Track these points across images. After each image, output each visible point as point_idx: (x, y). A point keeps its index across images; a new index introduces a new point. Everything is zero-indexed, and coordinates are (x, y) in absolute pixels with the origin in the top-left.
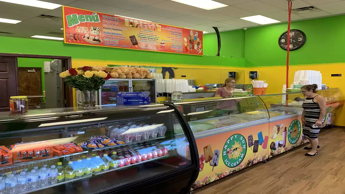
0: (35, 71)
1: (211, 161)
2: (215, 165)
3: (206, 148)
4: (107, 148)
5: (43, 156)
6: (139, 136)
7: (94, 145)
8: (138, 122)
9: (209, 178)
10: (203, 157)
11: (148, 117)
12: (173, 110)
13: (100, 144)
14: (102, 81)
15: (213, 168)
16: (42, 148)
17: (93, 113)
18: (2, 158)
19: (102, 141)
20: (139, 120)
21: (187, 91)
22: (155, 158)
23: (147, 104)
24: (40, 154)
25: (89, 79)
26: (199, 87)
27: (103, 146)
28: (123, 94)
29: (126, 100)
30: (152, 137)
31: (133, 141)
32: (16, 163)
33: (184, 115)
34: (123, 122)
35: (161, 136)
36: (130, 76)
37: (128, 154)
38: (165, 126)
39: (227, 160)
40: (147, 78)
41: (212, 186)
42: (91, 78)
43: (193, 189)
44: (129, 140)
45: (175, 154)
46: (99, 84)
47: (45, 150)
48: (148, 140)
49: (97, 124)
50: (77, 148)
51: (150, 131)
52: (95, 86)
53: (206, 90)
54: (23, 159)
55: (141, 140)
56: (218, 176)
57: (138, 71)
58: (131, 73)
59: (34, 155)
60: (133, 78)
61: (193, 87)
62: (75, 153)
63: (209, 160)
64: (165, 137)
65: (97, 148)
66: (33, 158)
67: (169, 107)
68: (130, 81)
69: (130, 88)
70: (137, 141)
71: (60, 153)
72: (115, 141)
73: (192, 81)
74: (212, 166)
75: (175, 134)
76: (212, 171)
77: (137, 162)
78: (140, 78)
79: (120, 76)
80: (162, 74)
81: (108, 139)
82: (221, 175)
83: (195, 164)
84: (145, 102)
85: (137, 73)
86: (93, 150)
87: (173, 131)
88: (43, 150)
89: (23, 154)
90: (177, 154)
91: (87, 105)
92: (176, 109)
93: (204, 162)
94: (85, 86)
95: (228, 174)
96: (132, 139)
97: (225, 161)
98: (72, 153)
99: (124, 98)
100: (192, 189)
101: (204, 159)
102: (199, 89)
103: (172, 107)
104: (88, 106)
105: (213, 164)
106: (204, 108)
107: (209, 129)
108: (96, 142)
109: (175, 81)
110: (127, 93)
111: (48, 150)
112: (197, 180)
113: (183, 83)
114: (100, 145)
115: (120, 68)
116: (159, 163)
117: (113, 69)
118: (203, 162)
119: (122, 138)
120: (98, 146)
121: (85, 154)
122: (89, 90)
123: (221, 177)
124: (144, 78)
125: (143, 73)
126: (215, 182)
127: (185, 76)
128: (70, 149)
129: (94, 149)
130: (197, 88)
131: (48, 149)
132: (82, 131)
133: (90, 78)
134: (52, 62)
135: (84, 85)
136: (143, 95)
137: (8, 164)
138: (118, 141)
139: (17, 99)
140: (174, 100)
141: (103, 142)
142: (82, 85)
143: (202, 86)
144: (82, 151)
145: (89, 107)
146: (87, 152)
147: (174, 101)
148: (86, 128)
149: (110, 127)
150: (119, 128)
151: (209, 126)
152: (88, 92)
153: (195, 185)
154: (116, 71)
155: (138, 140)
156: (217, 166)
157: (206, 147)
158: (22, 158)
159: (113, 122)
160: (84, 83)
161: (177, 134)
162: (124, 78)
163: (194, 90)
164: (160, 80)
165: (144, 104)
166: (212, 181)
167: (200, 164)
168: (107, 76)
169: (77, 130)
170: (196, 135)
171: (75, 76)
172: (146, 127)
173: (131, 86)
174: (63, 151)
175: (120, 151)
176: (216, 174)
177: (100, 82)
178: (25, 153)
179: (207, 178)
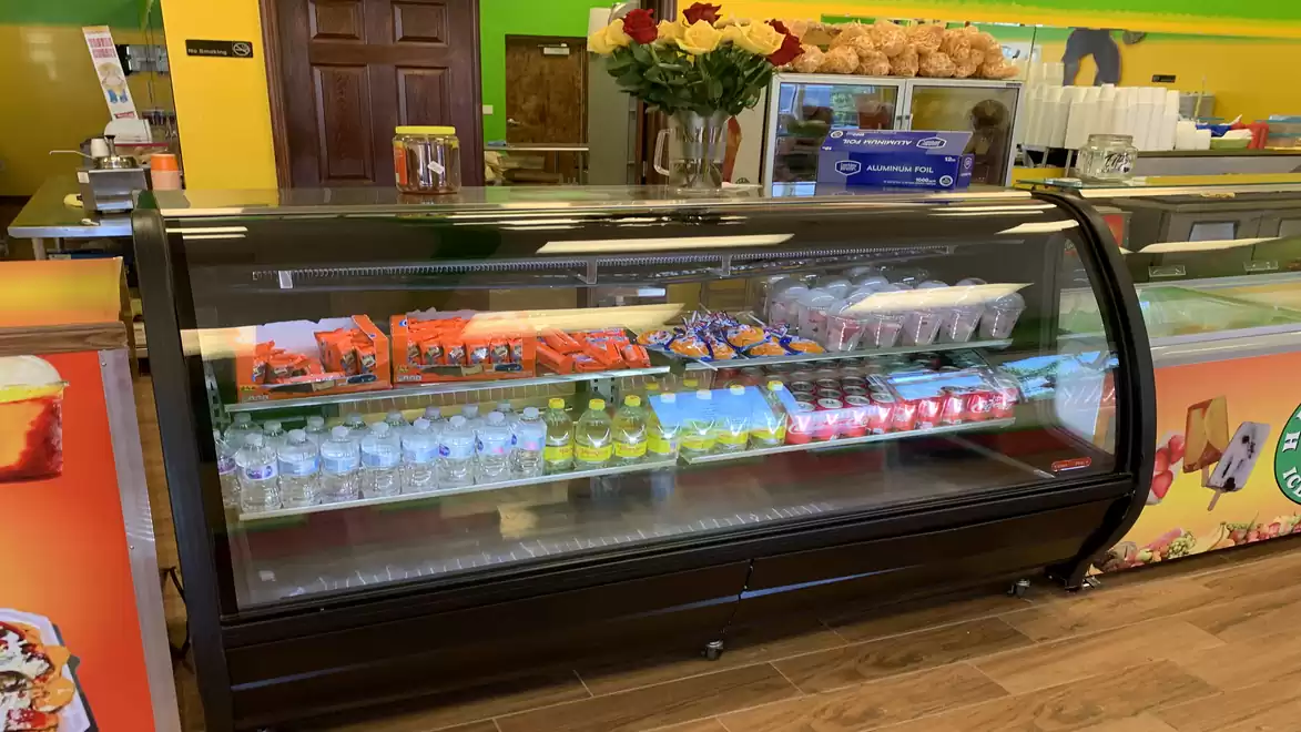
0: (566, 51)
1: (1212, 467)
2: (1230, 486)
3: (1196, 413)
4: (745, 363)
5: (498, 369)
6: (889, 325)
7: (696, 346)
8: (899, 266)
9: (1186, 536)
10: (1178, 445)
11: (945, 250)
12: (1071, 224)
13: (722, 345)
14: (758, 71)
15: (1216, 498)
16: (495, 340)
17: (710, 214)
18: (356, 361)
19: (731, 335)
20: (904, 260)
21: (1168, 147)
22: (946, 424)
23: (949, 189)
24: (490, 359)
25: (705, 60)
26: (1230, 128)
27: (734, 354)
28: (851, 137)
29: (857, 169)
30: (950, 338)
31: (861, 344)
32: (406, 383)
33: (1123, 251)
34: (828, 263)
35: (992, 339)
36: (909, 66)
37: (834, 394)
38: (1019, 297)
39: (1294, 470)
40: (986, 78)
41: (1193, 569)
42: (712, 53)
43: (1098, 572)
44: (844, 341)
45: (1043, 420)
46: (744, 87)
47: (508, 346)
48: (928, 346)
49: (717, 264)
50: (630, 349)
51: (947, 312)
52: (726, 91)
53: (1265, 143)
54: (427, 371)
55: (898, 344)
56: (1232, 534)
57: (949, 40)
58: (913, 52)
59: (467, 360)
60: (918, 75)
61: (1198, 127)
62: (621, 369)
63: (1204, 464)
64: (1010, 342)
65: (705, 360)
66: (465, 371)
67: (1053, 206)
68: (906, 87)
69: (900, 118)
70: (878, 347)
71: (564, 362)
72: (785, 338)
73: (1199, 102)
74: (1213, 487)
75: (1063, 332)
76: (1210, 509)
77: (866, 432)
78: (952, 77)
79: (864, 66)
80: (1060, 67)
81: (759, 326)
82: (1248, 531)
83: (1129, 473)
84: (946, 180)
85: (939, 50)
86: (689, 367)
87: (1054, 319)
88: (498, 345)
89: (426, 354)
90: (1057, 418)
91: (688, 179)
92: (1088, 222)
93: (1177, 468)
94: (685, 93)
95: (1284, 530)
96: (856, 337)
97: (1285, 475)
98: (606, 370)
99: (854, 156)
100: (1093, 571)
101: (1182, 453)
102: (1229, 135)
103: (1066, 208)
104: (690, 185)
105: (1221, 482)
106: (1232, 225)
107: (1235, 325)
108: (708, 334)
109: (1117, 96)
110: (867, 136)
111: (516, 348)
112: (1127, 538)
113: (1153, 105)
114: (721, 348)
115: (869, 31)
116: (970, 445)
117: (838, 32)
118: (1172, 468)
119: (816, 330)
120: (711, 354)
121: (659, 376)
122: (701, 114)
123: (1245, 538)
124: (968, 77)
125: (970, 54)
126: (1212, 557)
127: (1171, 79)
128: (603, 352)
129: (692, 360)
130: (1218, 131)
131: (517, 344)
132: (659, 286)
133: (708, 58)
134: (616, 9)
135: (680, 87)
136: (942, 144)
137: (372, 385)
138: (795, 340)
139: (420, 138)
140: (1089, 175)
141: (735, 336)
142: (672, 86)
143: (1246, 123)
144: (645, 366)
145: (699, 185)
146: (667, 369)
147: (1086, 180)
148: (672, 273)
149: (775, 279)
150: (811, 285)
151: (1239, 312)
152: (698, 122)
153: (1113, 557)
154: (849, 42)
155: (922, 341)
156: (1238, 489)
157: (1204, 406)
158: (424, 367)
159: (786, 259)
160: (680, 80)
161: (1069, 332)
162: (880, 75)
163: (1202, 139)
164: (1045, 93)
165: (938, 188)
166: (1192, 551)
167: (1155, 473)
168: (779, 47)
169: (637, 280)
170: (1160, 348)
171: (645, 45)
172: (931, 290)
173: (907, 112)
174: (574, 356)
175: (802, 378)
176: (1224, 524)
177: (751, 77)
178: (433, 351)
179: (1176, 534)
